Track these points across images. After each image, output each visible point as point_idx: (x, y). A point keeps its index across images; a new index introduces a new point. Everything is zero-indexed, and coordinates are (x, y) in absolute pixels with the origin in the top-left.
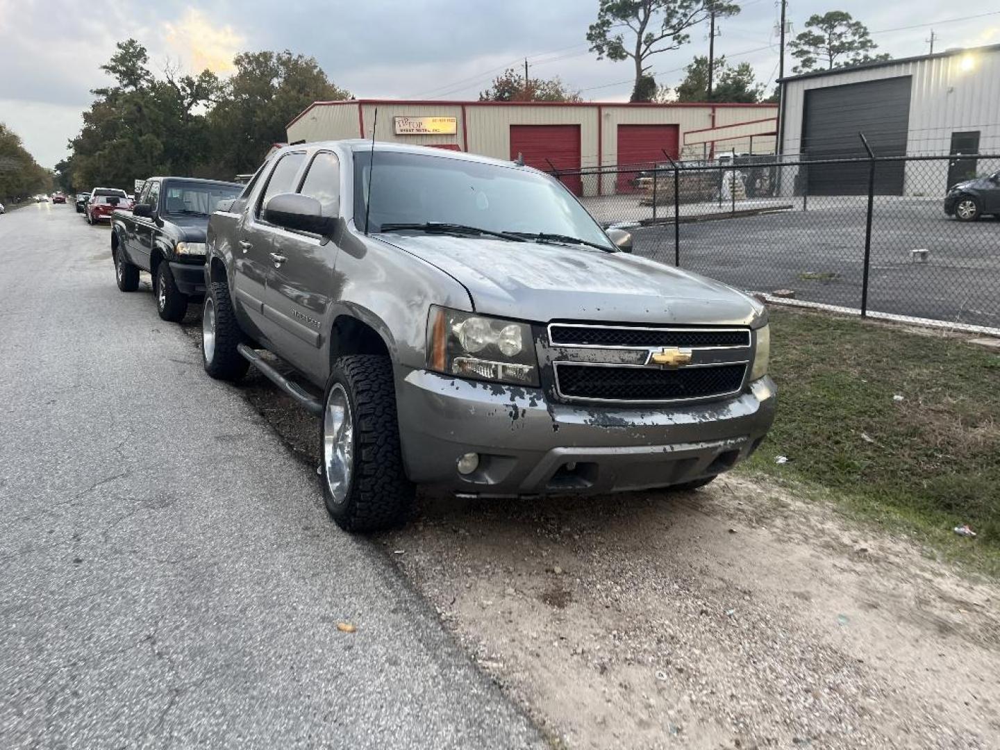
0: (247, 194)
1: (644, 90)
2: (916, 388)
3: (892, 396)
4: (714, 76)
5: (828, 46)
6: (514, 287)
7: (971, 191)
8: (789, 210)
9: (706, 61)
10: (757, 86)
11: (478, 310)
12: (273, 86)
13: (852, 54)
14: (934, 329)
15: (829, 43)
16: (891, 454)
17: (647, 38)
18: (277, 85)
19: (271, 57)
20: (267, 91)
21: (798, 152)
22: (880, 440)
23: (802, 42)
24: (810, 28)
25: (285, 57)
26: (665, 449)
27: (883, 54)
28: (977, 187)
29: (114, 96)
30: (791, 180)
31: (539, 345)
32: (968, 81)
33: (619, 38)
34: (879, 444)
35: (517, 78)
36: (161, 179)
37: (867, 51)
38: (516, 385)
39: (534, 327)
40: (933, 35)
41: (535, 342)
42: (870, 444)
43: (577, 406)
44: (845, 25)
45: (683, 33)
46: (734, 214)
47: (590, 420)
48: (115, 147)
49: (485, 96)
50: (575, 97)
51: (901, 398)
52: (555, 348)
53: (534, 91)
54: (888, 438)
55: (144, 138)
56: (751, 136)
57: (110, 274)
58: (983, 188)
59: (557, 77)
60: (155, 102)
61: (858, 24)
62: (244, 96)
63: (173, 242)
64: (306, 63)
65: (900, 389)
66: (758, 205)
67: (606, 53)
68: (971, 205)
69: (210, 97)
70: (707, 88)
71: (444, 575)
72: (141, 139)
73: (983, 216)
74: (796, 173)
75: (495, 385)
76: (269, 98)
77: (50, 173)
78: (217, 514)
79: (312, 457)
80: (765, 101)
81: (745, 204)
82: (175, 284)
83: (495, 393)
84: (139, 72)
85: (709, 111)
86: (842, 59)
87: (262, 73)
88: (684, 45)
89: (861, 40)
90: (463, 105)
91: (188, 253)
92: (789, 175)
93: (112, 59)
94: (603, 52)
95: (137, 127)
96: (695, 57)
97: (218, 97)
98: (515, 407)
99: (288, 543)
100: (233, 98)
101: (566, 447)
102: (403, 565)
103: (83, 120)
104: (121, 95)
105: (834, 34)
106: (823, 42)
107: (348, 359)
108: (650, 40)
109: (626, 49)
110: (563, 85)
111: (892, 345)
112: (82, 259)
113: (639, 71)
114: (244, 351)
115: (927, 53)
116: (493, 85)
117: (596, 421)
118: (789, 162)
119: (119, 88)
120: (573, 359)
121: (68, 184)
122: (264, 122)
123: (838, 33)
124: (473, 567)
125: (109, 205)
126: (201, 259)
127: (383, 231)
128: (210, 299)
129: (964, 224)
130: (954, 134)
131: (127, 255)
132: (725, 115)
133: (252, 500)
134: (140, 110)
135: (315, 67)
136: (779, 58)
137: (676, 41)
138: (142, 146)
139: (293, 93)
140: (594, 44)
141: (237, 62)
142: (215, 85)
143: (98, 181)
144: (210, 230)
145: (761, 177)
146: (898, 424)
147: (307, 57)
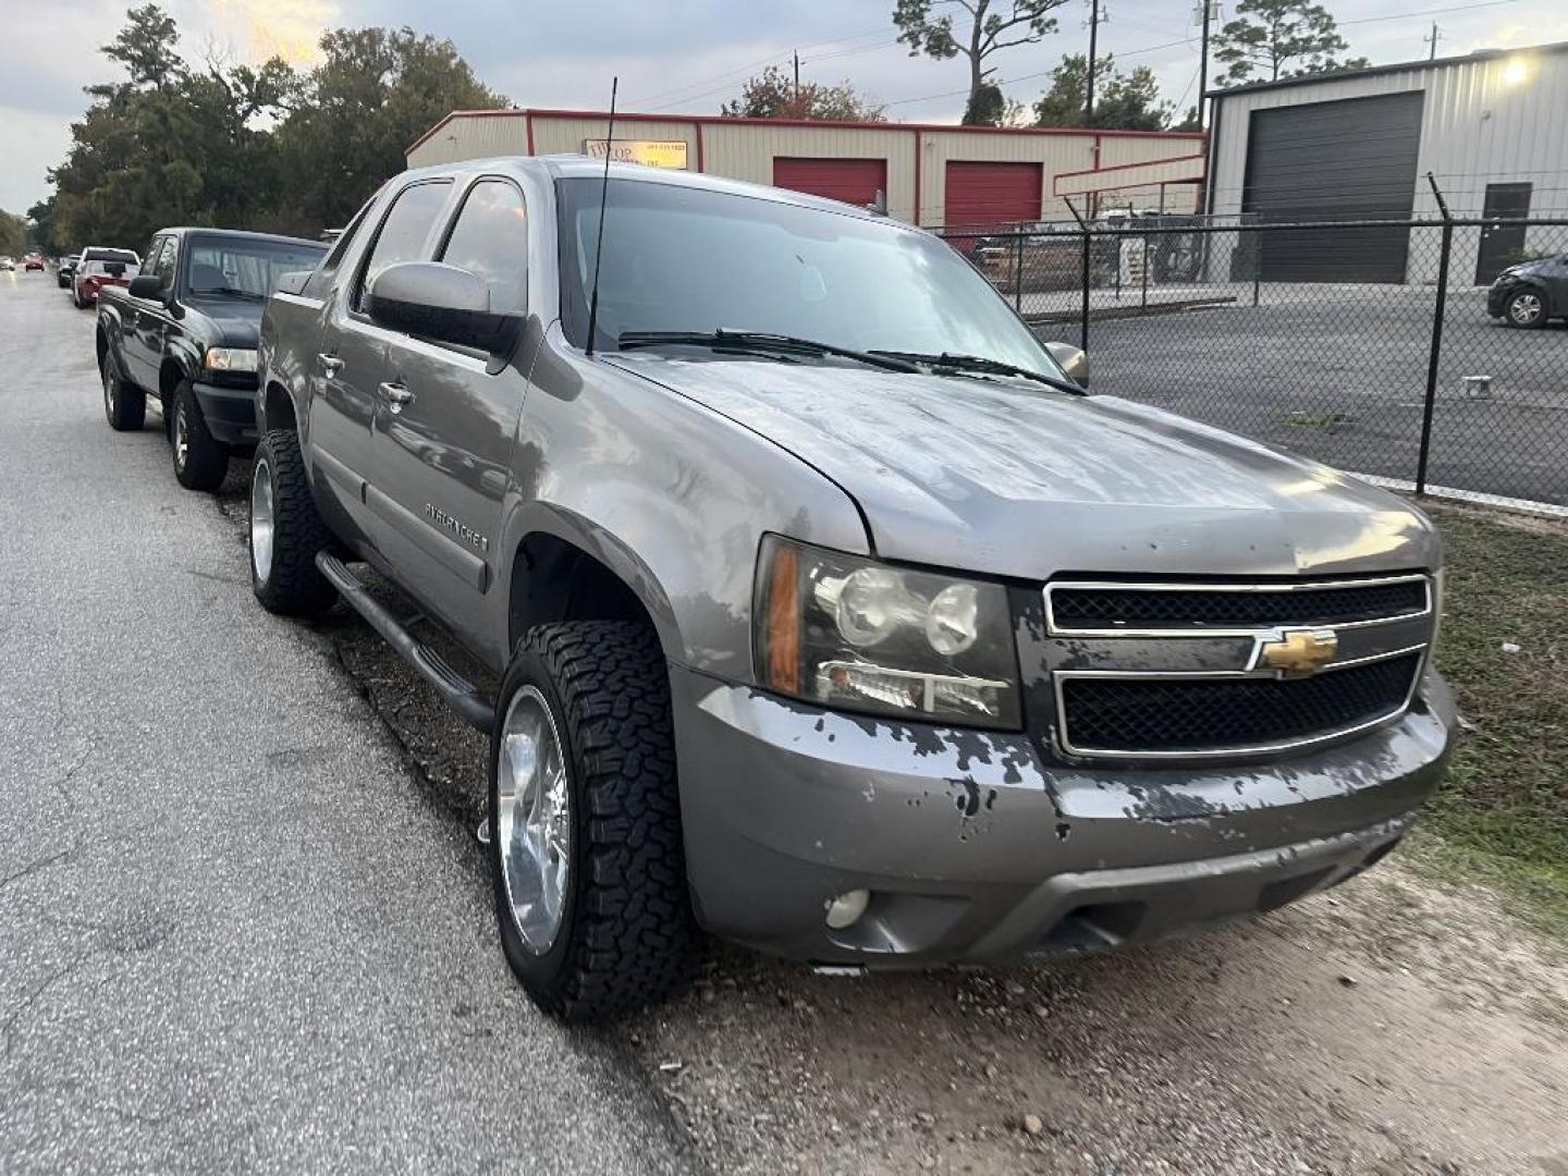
0: (335, 261)
1: (985, 106)
2: (1540, 629)
3: (1500, 644)
4: (1096, 88)
5: (1272, 45)
6: (964, 493)
7: (1535, 279)
8: (1233, 304)
9: (1083, 63)
10: (1162, 105)
11: (882, 551)
12: (383, 85)
13: (1308, 58)
14: (1549, 520)
15: (1274, 40)
16: (1512, 754)
17: (989, 23)
18: (390, 84)
19: (382, 39)
20: (374, 95)
21: (1237, 210)
22: (1487, 725)
23: (1232, 36)
24: (1244, 15)
25: (403, 38)
26: (1280, 857)
27: (1356, 59)
28: (1544, 273)
29: (121, 98)
30: (1228, 256)
31: (1023, 633)
32: (1516, 100)
33: (944, 22)
34: (1488, 734)
35: (783, 82)
36: (181, 231)
37: (1332, 53)
38: (967, 727)
39: (1015, 591)
40: (1435, 29)
41: (1015, 626)
42: (1469, 732)
43: (1103, 772)
44: (1299, 11)
45: (1047, 15)
46: (1145, 310)
47: (1136, 807)
48: (122, 181)
49: (730, 109)
50: (875, 115)
51: (1516, 648)
52: (1059, 639)
53: (810, 105)
54: (1501, 722)
55: (170, 166)
56: (1163, 184)
57: (95, 399)
58: (1555, 274)
59: (847, 81)
60: (189, 109)
61: (1318, 9)
62: (336, 100)
63: (200, 347)
64: (438, 49)
65: (1511, 632)
66: (1179, 295)
67: (924, 46)
68: (1533, 303)
69: (280, 100)
70: (1085, 104)
71: (779, 1139)
72: (165, 168)
73: (1550, 320)
74: (1236, 244)
75: (916, 727)
76: (378, 105)
77: (20, 224)
78: (261, 970)
79: (465, 798)
80: (1175, 129)
81: (1159, 294)
82: (204, 423)
83: (922, 750)
84: (164, 58)
85: (1090, 142)
86: (1293, 65)
87: (367, 63)
88: (1049, 36)
89: (1323, 35)
90: (698, 122)
91: (226, 367)
92: (1224, 246)
93: (119, 37)
94: (919, 43)
95: (160, 148)
96: (1064, 57)
97: (294, 101)
98: (971, 785)
99: (420, 1059)
100: (317, 103)
101: (1080, 870)
102: (683, 1109)
103: (72, 136)
104: (133, 96)
105: (1282, 25)
106: (1264, 38)
107: (554, 638)
108: (995, 26)
109: (956, 39)
110: (857, 96)
111: (1486, 549)
112: (55, 369)
113: (977, 75)
114: (327, 566)
115: (1426, 57)
116: (743, 92)
117: (1149, 807)
118: (1224, 225)
119: (130, 85)
120: (1098, 665)
121: (48, 241)
122: (370, 144)
123: (1288, 23)
124: (842, 1114)
125: (109, 276)
126: (249, 380)
127: (624, 348)
128: (262, 461)
129: (1523, 332)
130: (1489, 186)
131: (122, 366)
132: (1116, 149)
133: (339, 924)
134: (164, 119)
135: (453, 55)
136: (1200, 61)
137: (1036, 29)
138: (168, 179)
139: (417, 98)
140: (905, 31)
141: (326, 45)
142: (289, 80)
143: (95, 234)
144: (266, 326)
145: (1177, 251)
146: (1519, 696)
147: (440, 40)
